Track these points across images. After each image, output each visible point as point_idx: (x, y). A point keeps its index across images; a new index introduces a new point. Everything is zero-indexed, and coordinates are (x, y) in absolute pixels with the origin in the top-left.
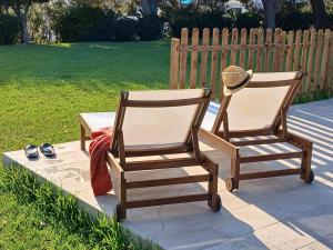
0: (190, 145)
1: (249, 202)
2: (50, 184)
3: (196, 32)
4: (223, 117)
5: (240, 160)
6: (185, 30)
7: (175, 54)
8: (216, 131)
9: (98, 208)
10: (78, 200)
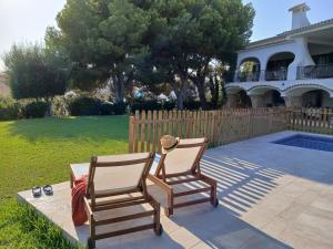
0: (141, 187)
1: (181, 225)
2: (44, 217)
3: (144, 113)
4: (162, 166)
5: (174, 195)
6: (137, 112)
7: (131, 125)
8: (158, 175)
9: (76, 238)
10: (62, 231)
